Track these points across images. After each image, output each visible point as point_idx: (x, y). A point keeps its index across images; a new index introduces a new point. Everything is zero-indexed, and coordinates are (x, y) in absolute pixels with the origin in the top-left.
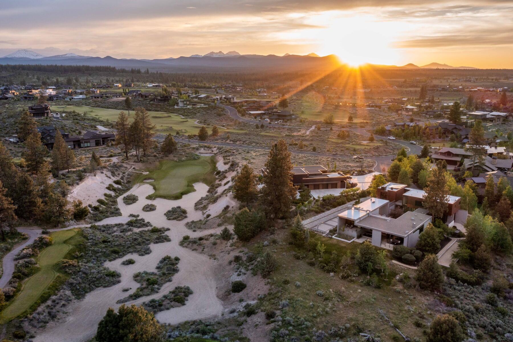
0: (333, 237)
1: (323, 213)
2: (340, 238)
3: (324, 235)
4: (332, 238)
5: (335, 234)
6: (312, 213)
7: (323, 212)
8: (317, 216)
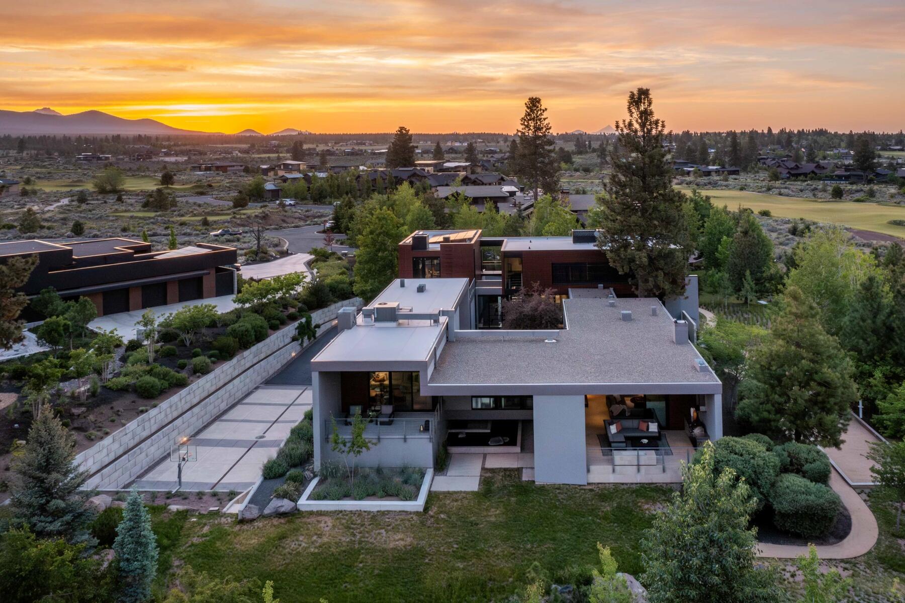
0: (304, 503)
1: (184, 392)
2: (346, 496)
3: (235, 508)
4: (295, 513)
5: (302, 482)
6: (120, 404)
7: (181, 384)
8: (153, 412)
